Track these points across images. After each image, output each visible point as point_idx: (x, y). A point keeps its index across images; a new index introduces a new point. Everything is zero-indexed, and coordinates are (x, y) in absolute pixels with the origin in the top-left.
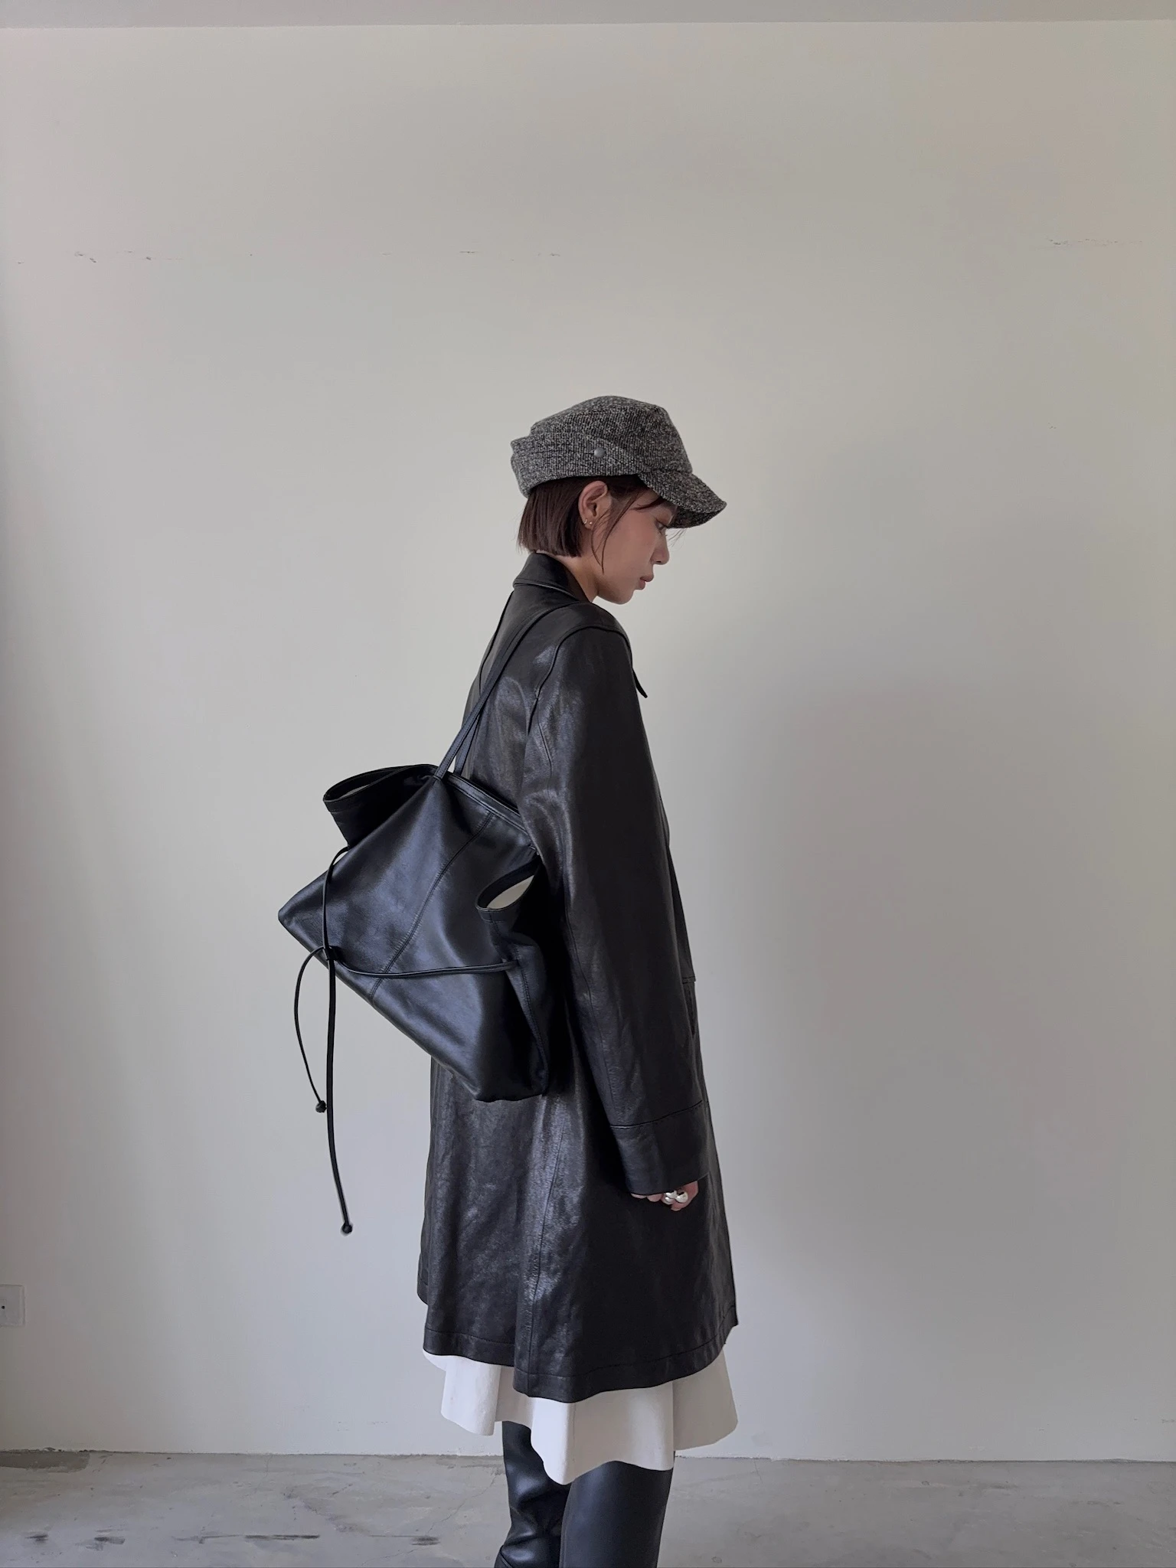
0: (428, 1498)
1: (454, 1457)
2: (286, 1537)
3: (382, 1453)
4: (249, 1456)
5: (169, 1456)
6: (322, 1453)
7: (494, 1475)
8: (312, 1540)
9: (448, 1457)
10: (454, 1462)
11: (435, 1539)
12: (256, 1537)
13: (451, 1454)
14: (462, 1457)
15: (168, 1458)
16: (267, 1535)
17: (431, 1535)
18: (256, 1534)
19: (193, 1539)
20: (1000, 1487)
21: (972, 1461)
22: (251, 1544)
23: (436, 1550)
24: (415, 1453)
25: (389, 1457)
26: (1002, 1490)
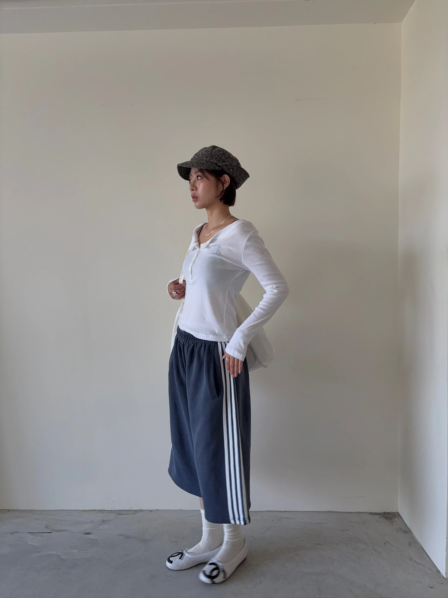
0: (92, 522)
1: (105, 510)
2: (41, 533)
3: (81, 509)
4: (36, 510)
5: (9, 511)
6: (61, 509)
7: (117, 515)
8: (50, 533)
9: (103, 510)
10: (104, 512)
11: (90, 533)
12: (32, 533)
13: (104, 509)
14: (107, 510)
15: (8, 511)
16: (35, 532)
17: (89, 532)
18: (30, 532)
19: (10, 533)
20: (288, 519)
21: (281, 511)
22: (29, 535)
23: (90, 536)
24: (92, 509)
25: (83, 511)
26: (287, 520)
